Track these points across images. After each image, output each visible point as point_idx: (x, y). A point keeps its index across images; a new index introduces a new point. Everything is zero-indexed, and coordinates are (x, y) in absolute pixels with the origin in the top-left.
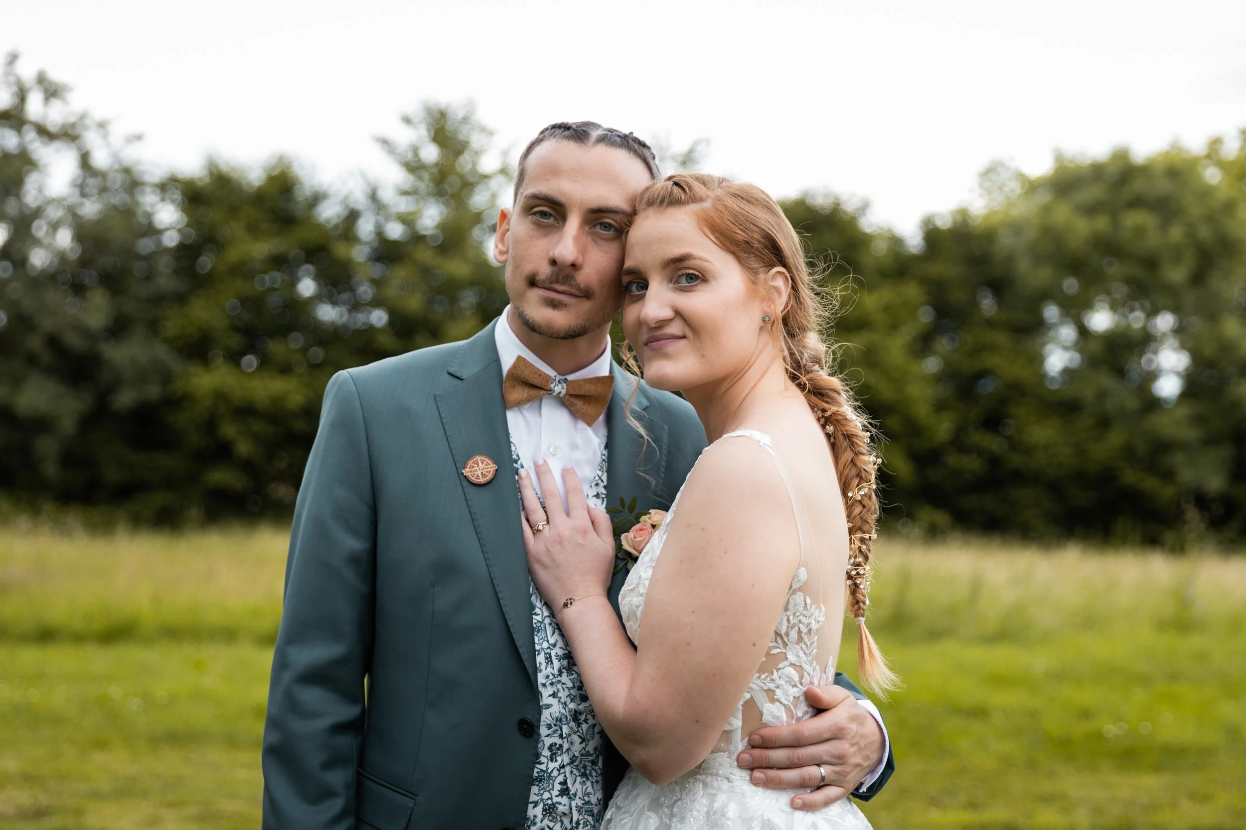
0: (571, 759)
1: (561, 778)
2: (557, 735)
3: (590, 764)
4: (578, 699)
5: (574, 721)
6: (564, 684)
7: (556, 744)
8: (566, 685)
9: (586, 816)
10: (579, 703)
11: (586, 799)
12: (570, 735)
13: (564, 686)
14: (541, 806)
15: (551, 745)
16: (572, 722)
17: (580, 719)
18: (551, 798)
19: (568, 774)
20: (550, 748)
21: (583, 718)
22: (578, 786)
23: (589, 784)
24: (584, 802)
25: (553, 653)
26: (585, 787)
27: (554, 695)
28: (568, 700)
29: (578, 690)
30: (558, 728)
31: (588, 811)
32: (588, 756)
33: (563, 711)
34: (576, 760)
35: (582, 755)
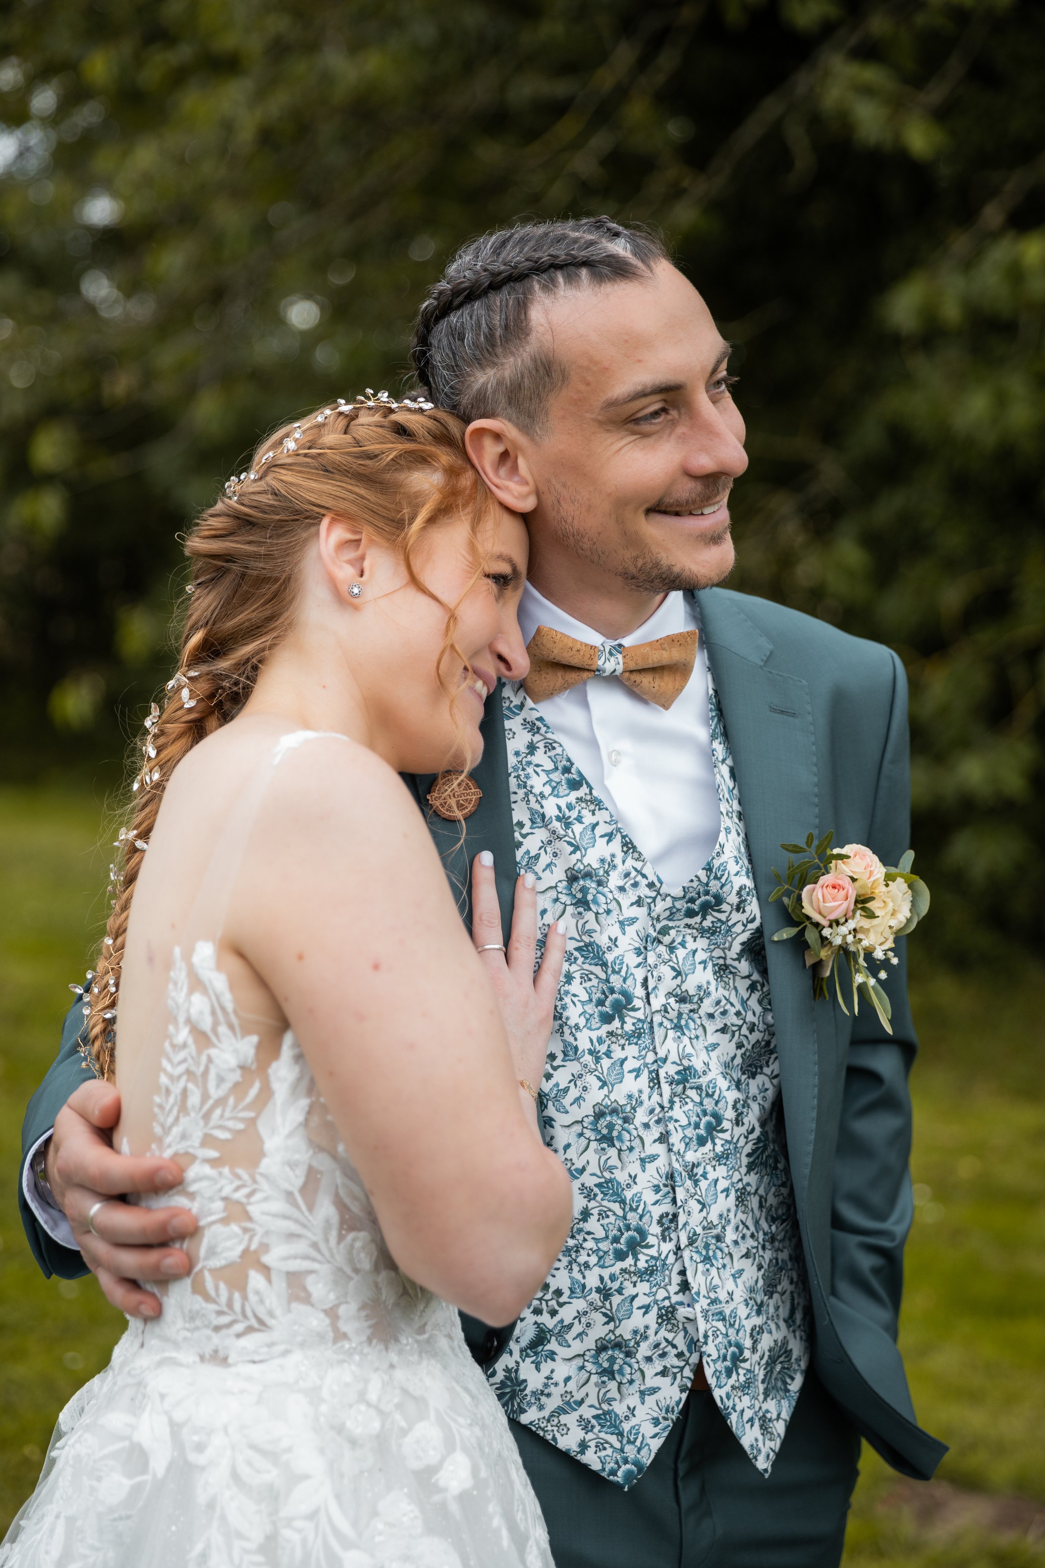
0: (689, 1238)
1: (677, 1268)
2: (668, 1200)
3: (714, 1241)
4: (695, 1143)
5: (690, 1178)
6: (676, 1121)
7: (667, 1214)
8: (678, 1123)
9: (714, 1324)
10: (696, 1148)
11: (713, 1295)
13: (677, 1125)
14: (653, 1311)
15: (662, 1217)
16: (687, 1180)
17: (697, 1174)
18: (670, 1297)
19: (687, 1263)
20: (660, 1222)
22: (700, 1278)
23: (714, 1271)
24: (709, 1301)
25: (662, 1073)
26: (709, 1278)
27: (663, 1138)
28: (682, 1147)
29: (695, 1129)
30: (669, 1189)
31: (714, 1315)
32: (710, 1229)
33: (677, 1165)
34: (696, 1240)
35: (704, 1228)
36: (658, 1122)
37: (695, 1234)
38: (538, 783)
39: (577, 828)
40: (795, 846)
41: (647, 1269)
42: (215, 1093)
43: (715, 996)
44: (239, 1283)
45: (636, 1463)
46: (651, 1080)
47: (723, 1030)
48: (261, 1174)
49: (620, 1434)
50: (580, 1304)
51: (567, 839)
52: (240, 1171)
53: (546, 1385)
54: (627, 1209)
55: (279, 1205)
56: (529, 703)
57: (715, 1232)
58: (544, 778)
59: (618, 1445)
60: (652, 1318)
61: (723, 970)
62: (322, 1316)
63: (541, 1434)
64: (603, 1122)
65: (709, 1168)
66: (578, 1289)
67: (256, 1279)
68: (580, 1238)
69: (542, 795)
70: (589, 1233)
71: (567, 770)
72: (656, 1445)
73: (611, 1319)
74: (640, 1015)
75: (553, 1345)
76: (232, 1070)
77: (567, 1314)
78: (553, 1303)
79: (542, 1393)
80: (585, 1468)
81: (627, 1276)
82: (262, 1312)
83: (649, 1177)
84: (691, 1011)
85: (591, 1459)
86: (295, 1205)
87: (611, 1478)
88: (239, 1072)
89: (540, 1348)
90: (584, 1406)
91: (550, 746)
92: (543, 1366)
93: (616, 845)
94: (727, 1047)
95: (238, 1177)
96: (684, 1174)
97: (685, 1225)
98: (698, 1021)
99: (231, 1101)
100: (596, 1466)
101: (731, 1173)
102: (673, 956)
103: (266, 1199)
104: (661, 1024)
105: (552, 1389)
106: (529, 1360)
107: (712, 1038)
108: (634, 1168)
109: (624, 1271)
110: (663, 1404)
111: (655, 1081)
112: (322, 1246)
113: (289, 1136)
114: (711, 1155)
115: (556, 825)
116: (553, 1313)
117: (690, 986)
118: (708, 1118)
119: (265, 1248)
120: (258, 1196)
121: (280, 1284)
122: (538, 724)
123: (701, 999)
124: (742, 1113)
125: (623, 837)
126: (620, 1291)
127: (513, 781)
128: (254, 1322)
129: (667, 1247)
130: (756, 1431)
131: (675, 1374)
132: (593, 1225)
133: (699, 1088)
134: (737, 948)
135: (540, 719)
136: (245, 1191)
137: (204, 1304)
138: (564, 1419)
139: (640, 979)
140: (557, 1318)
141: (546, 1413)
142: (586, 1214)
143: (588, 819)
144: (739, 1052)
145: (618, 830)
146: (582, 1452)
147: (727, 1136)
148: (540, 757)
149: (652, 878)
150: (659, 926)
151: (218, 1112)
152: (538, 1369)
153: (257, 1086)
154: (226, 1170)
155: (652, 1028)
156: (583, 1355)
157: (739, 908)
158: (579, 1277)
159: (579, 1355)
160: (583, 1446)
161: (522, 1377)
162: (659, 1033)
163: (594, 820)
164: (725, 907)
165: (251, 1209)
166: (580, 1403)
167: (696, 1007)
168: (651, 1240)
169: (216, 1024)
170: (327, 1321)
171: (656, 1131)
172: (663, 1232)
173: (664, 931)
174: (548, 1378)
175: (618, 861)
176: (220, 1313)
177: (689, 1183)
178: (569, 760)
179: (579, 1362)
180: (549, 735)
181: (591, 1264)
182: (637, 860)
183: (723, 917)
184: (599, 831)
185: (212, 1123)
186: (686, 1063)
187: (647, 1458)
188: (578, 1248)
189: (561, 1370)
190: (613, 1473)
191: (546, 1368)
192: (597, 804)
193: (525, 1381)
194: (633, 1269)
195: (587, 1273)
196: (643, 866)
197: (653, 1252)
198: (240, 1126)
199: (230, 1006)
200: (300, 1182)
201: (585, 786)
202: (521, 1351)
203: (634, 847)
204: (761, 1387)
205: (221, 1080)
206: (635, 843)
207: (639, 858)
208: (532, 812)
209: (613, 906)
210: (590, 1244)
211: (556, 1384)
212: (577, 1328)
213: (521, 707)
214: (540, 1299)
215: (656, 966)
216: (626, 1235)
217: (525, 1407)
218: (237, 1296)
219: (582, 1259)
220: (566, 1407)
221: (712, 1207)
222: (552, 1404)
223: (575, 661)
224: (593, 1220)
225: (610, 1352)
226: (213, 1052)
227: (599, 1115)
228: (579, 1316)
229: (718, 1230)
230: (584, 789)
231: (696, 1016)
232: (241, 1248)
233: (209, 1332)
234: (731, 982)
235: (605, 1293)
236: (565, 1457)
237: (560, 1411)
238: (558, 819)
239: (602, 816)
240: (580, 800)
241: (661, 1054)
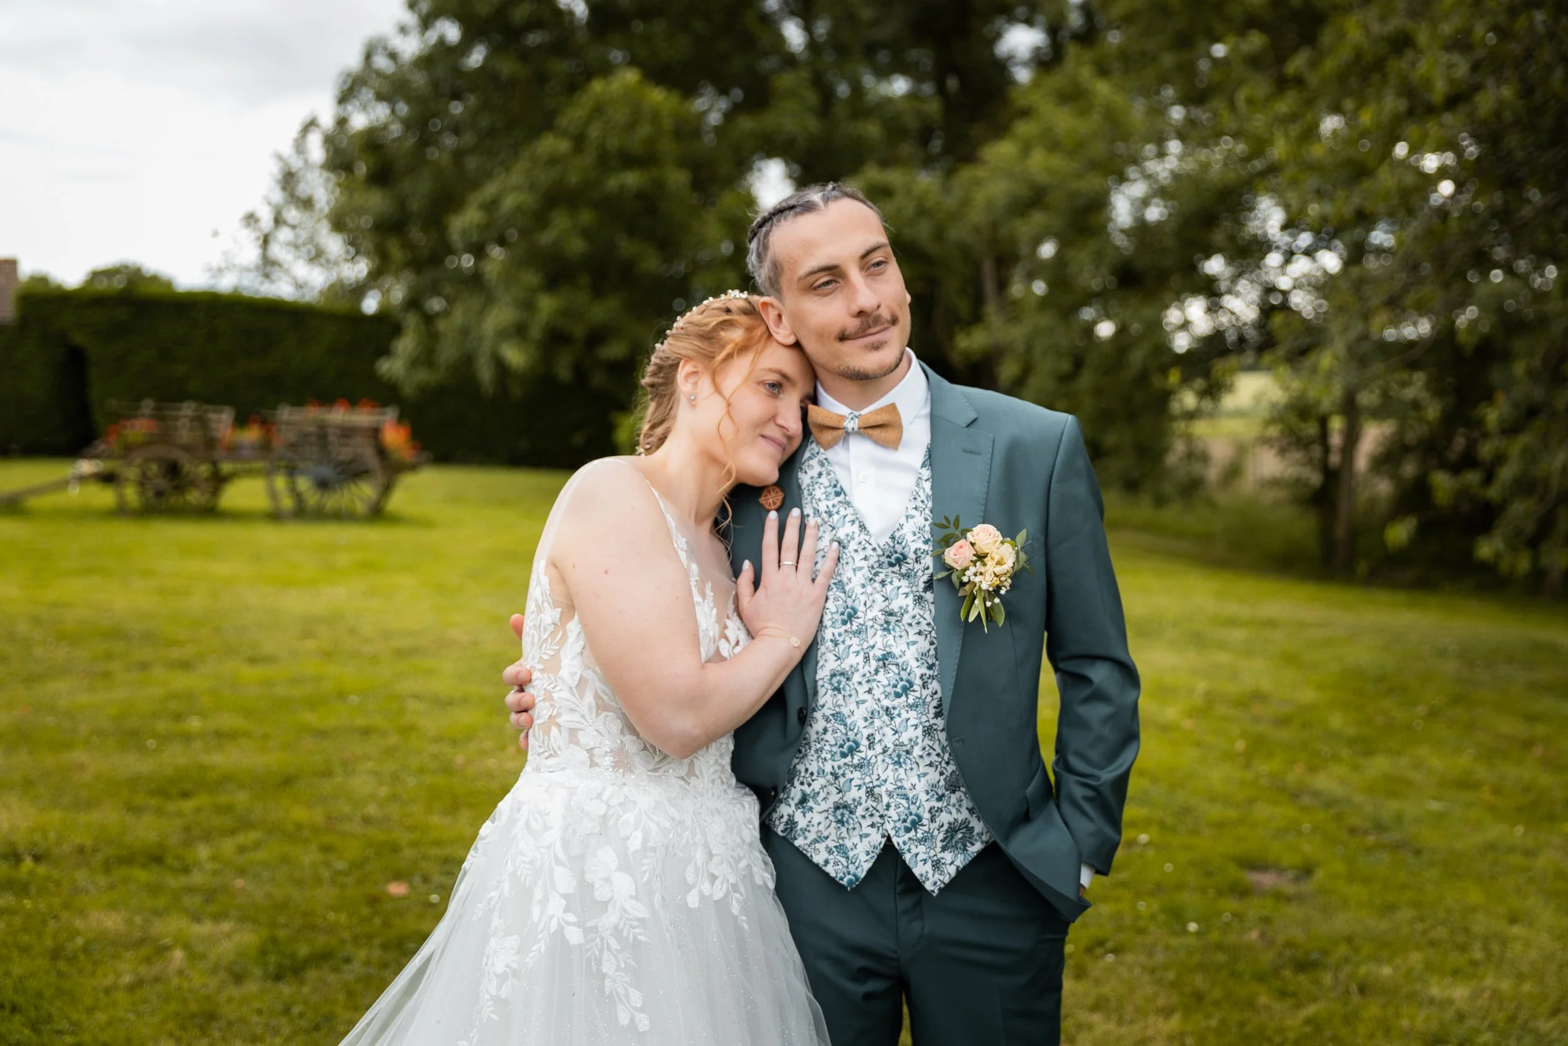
0: (883, 748)
2: (872, 726)
3: (904, 753)
4: (892, 696)
5: (887, 715)
7: (872, 734)
8: (881, 683)
9: (898, 800)
10: (893, 698)
11: (899, 784)
12: (881, 728)
13: (879, 684)
14: (864, 789)
15: (868, 736)
16: (885, 716)
17: (893, 714)
18: (872, 782)
20: (868, 738)
21: (896, 712)
22: (890, 772)
23: (901, 771)
24: (896, 787)
25: (871, 654)
26: (899, 774)
27: (870, 691)
28: (883, 697)
30: (873, 720)
31: (901, 795)
33: (876, 707)
34: (888, 750)
35: (895, 745)
36: (868, 681)
37: (886, 747)
38: (819, 493)
39: (836, 517)
40: (942, 524)
41: (858, 764)
42: (545, 636)
43: (911, 613)
44: (547, 733)
45: (855, 875)
46: (866, 658)
47: (920, 633)
48: (559, 678)
49: (848, 858)
50: (822, 781)
51: (829, 523)
52: (550, 675)
53: (808, 826)
54: (848, 729)
55: (566, 694)
56: (822, 450)
57: (905, 748)
58: (823, 490)
59: (846, 864)
60: (863, 792)
61: (919, 600)
62: (585, 753)
63: (805, 852)
64: (835, 680)
65: (903, 711)
66: (821, 773)
67: (554, 731)
68: (823, 743)
69: (820, 500)
70: (827, 741)
71: (835, 486)
72: (867, 866)
73: (840, 791)
74: (861, 621)
75: (811, 803)
76: (550, 625)
77: (816, 786)
78: (809, 779)
79: (806, 830)
80: (827, 875)
81: (847, 767)
82: (555, 747)
83: (860, 713)
84: (897, 621)
85: (830, 869)
86: (573, 695)
87: (841, 882)
88: (553, 626)
89: (805, 804)
90: (829, 840)
91: (828, 474)
92: (807, 815)
93: (856, 527)
94: (924, 644)
95: (549, 678)
96: (881, 712)
97: (880, 741)
98: (903, 628)
99: (549, 640)
100: (833, 874)
101: (920, 716)
102: (884, 589)
103: (561, 690)
104: (872, 627)
105: (811, 828)
106: (799, 811)
107: (913, 638)
108: (853, 707)
109: (845, 764)
110: (872, 843)
111: (867, 659)
112: (587, 717)
113: (572, 659)
114: (905, 704)
115: (825, 516)
116: (809, 785)
117: (895, 606)
118: (904, 683)
119: (559, 715)
120: (558, 688)
121: (565, 734)
122: (825, 461)
123: (902, 614)
124: (927, 682)
125: (860, 522)
126: (843, 775)
127: (806, 492)
128: (552, 752)
129: (870, 753)
130: (928, 867)
131: (879, 827)
132: (829, 736)
133: (897, 665)
134: (922, 586)
135: (826, 459)
136: (553, 686)
137: (535, 742)
138: (818, 845)
139: (863, 602)
140: (811, 788)
141: (808, 841)
142: (825, 730)
143: (842, 513)
144: (933, 647)
145: (857, 518)
146: (826, 865)
147: (918, 694)
148: (824, 480)
149: (875, 545)
150: (873, 571)
151: (544, 646)
152: (804, 816)
153: (561, 633)
154: (546, 675)
155: (867, 629)
156: (827, 811)
157: (917, 560)
158: (821, 765)
159: (825, 811)
160: (827, 862)
161: (796, 820)
162: (871, 632)
163: (845, 513)
164: (908, 560)
165: (553, 694)
166: (827, 838)
167: (899, 619)
168: (862, 748)
169: (543, 602)
170: (587, 755)
171: (866, 687)
172: (870, 744)
173: (876, 574)
174: (810, 822)
175: (856, 536)
176: (540, 747)
177: (886, 718)
178: (836, 480)
179: (825, 814)
180: (829, 468)
181: (827, 759)
182: (867, 535)
183: (911, 566)
184: (847, 519)
185: (543, 651)
186: (888, 650)
187: (862, 875)
188: (822, 749)
189: (816, 817)
190: (842, 879)
191: (809, 815)
192: (848, 503)
193: (797, 822)
194: (850, 763)
195: (825, 763)
197: (863, 755)
198: (553, 653)
199: (548, 593)
200: (576, 683)
201: (843, 494)
202: (796, 805)
203: (865, 528)
204: (940, 845)
205: (545, 630)
206: (866, 526)
207: (868, 533)
208: (815, 509)
210: (827, 748)
211: (813, 826)
212: (822, 795)
213: (818, 453)
214: (804, 777)
215: (872, 594)
216: (848, 744)
217: (797, 837)
218: (546, 738)
219: (823, 756)
220: (819, 839)
221: (903, 734)
222: (812, 836)
223: (831, 424)
224: (829, 734)
225: (841, 810)
226: (542, 615)
227: (833, 675)
228: (823, 787)
229: (908, 747)
230: (842, 496)
231: (900, 624)
232: (549, 714)
233: (536, 756)
234: (927, 606)
235: (836, 776)
236: (817, 866)
237: (816, 841)
238: (826, 512)
239: (850, 511)
240: (840, 502)
241: (871, 643)
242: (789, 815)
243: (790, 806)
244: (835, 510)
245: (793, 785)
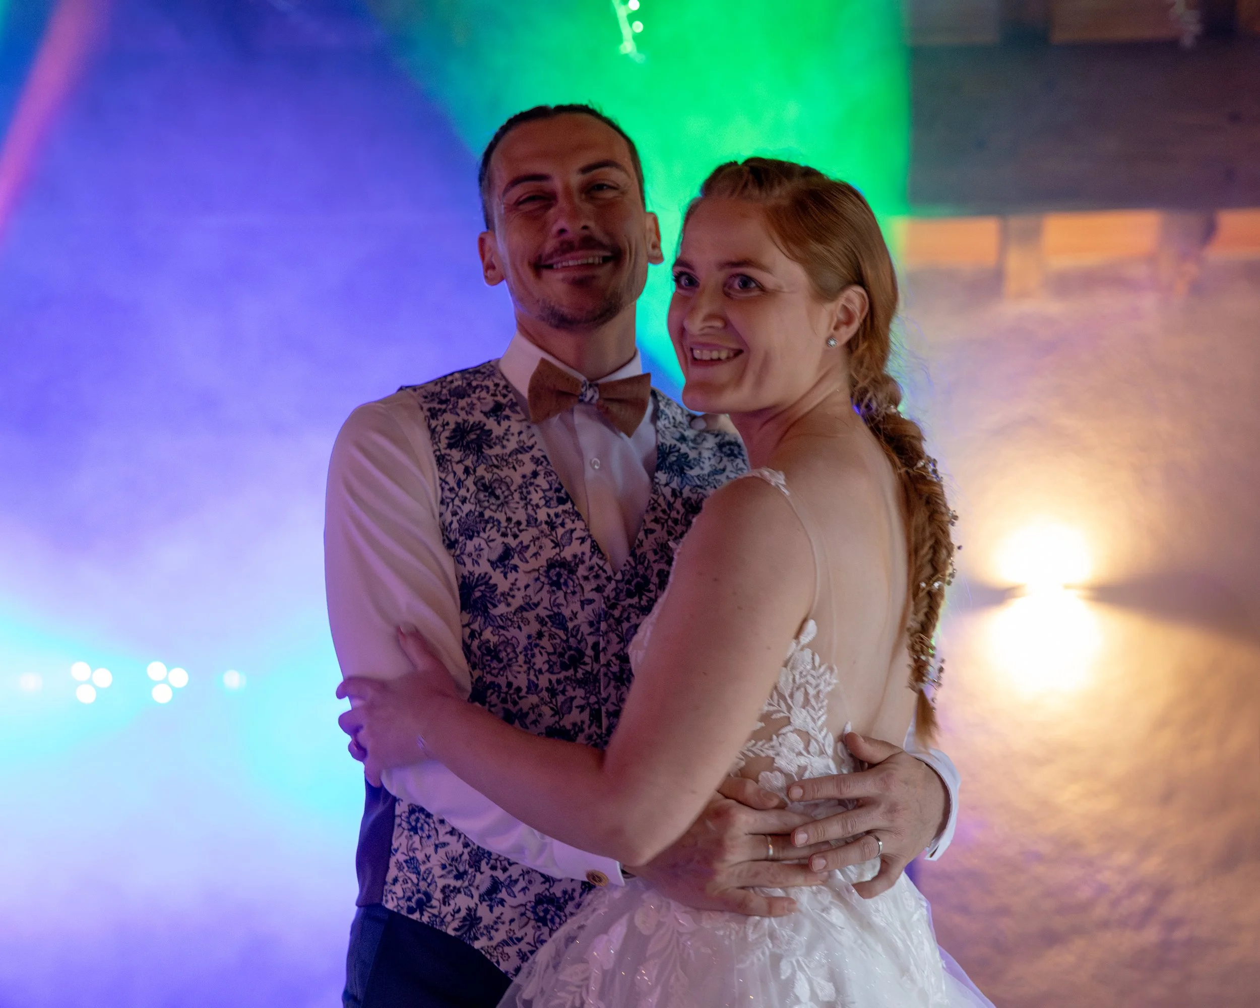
25: (600, 709)
38: (536, 497)
39: (560, 531)
46: (593, 714)
50: (524, 866)
51: (551, 537)
53: (496, 923)
58: (541, 494)
63: (489, 957)
69: (537, 506)
71: (558, 490)
73: (546, 880)
75: (503, 894)
77: (515, 872)
78: (506, 863)
79: (492, 927)
89: (494, 895)
91: (548, 473)
92: (495, 909)
93: (587, 547)
102: (620, 628)
106: (485, 904)
115: (545, 527)
116: (505, 870)
122: (541, 458)
125: (593, 541)
135: (543, 455)
138: (507, 949)
140: (507, 874)
141: (494, 943)
143: (569, 525)
145: (590, 536)
148: (541, 480)
149: (610, 572)
150: (609, 603)
152: (491, 910)
156: (525, 905)
163: (573, 526)
174: (498, 918)
178: (560, 484)
179: (522, 909)
182: (601, 559)
184: (575, 534)
189: (508, 913)
191: (497, 910)
192: (578, 515)
196: (604, 564)
201: (569, 503)
202: (480, 896)
207: (603, 557)
209: (578, 589)
211: (503, 923)
214: (497, 860)
217: (479, 936)
220: (509, 941)
222: (499, 937)
225: (545, 905)
230: (568, 506)
237: (504, 943)
238: (547, 523)
239: (579, 525)
240: (564, 512)
241: (604, 695)
242: (469, 909)
243: (472, 897)
244: (559, 521)
245: (478, 869)
